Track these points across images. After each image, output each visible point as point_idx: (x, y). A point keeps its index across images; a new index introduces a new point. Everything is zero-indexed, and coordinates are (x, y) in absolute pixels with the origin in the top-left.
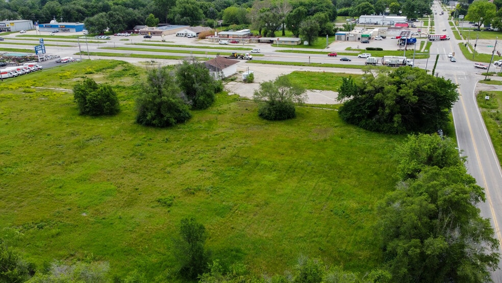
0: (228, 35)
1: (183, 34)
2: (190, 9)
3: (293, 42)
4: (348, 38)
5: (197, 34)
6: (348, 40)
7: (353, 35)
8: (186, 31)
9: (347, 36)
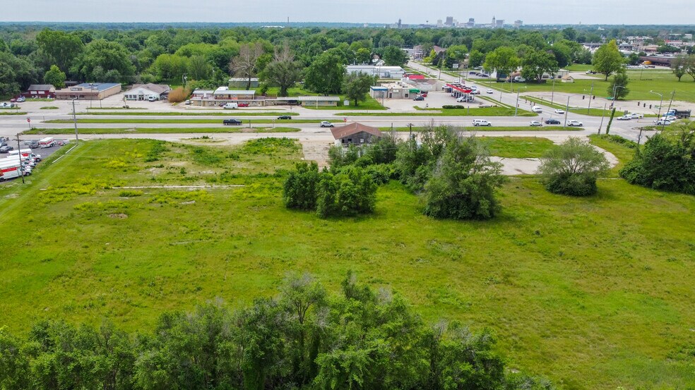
0: (229, 95)
1: (135, 96)
2: (115, 57)
3: (331, 102)
4: (391, 94)
5: (161, 95)
6: (391, 97)
7: (398, 91)
8: (141, 92)
9: (389, 93)
